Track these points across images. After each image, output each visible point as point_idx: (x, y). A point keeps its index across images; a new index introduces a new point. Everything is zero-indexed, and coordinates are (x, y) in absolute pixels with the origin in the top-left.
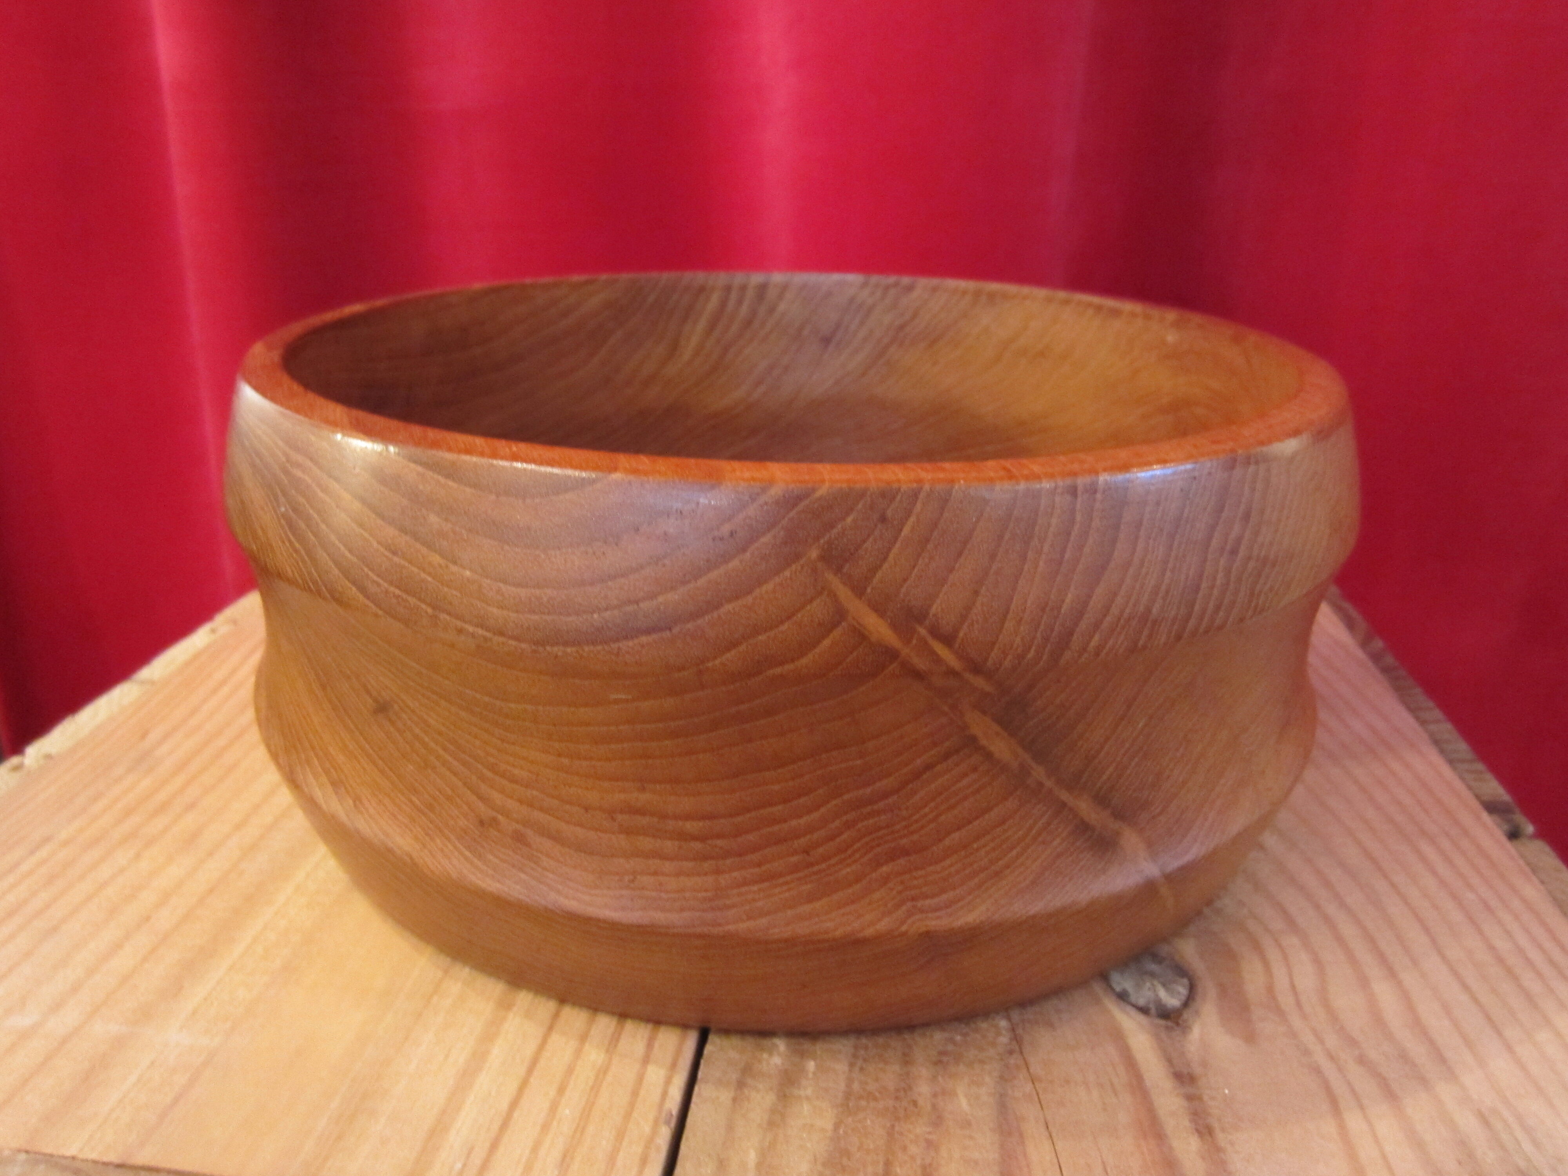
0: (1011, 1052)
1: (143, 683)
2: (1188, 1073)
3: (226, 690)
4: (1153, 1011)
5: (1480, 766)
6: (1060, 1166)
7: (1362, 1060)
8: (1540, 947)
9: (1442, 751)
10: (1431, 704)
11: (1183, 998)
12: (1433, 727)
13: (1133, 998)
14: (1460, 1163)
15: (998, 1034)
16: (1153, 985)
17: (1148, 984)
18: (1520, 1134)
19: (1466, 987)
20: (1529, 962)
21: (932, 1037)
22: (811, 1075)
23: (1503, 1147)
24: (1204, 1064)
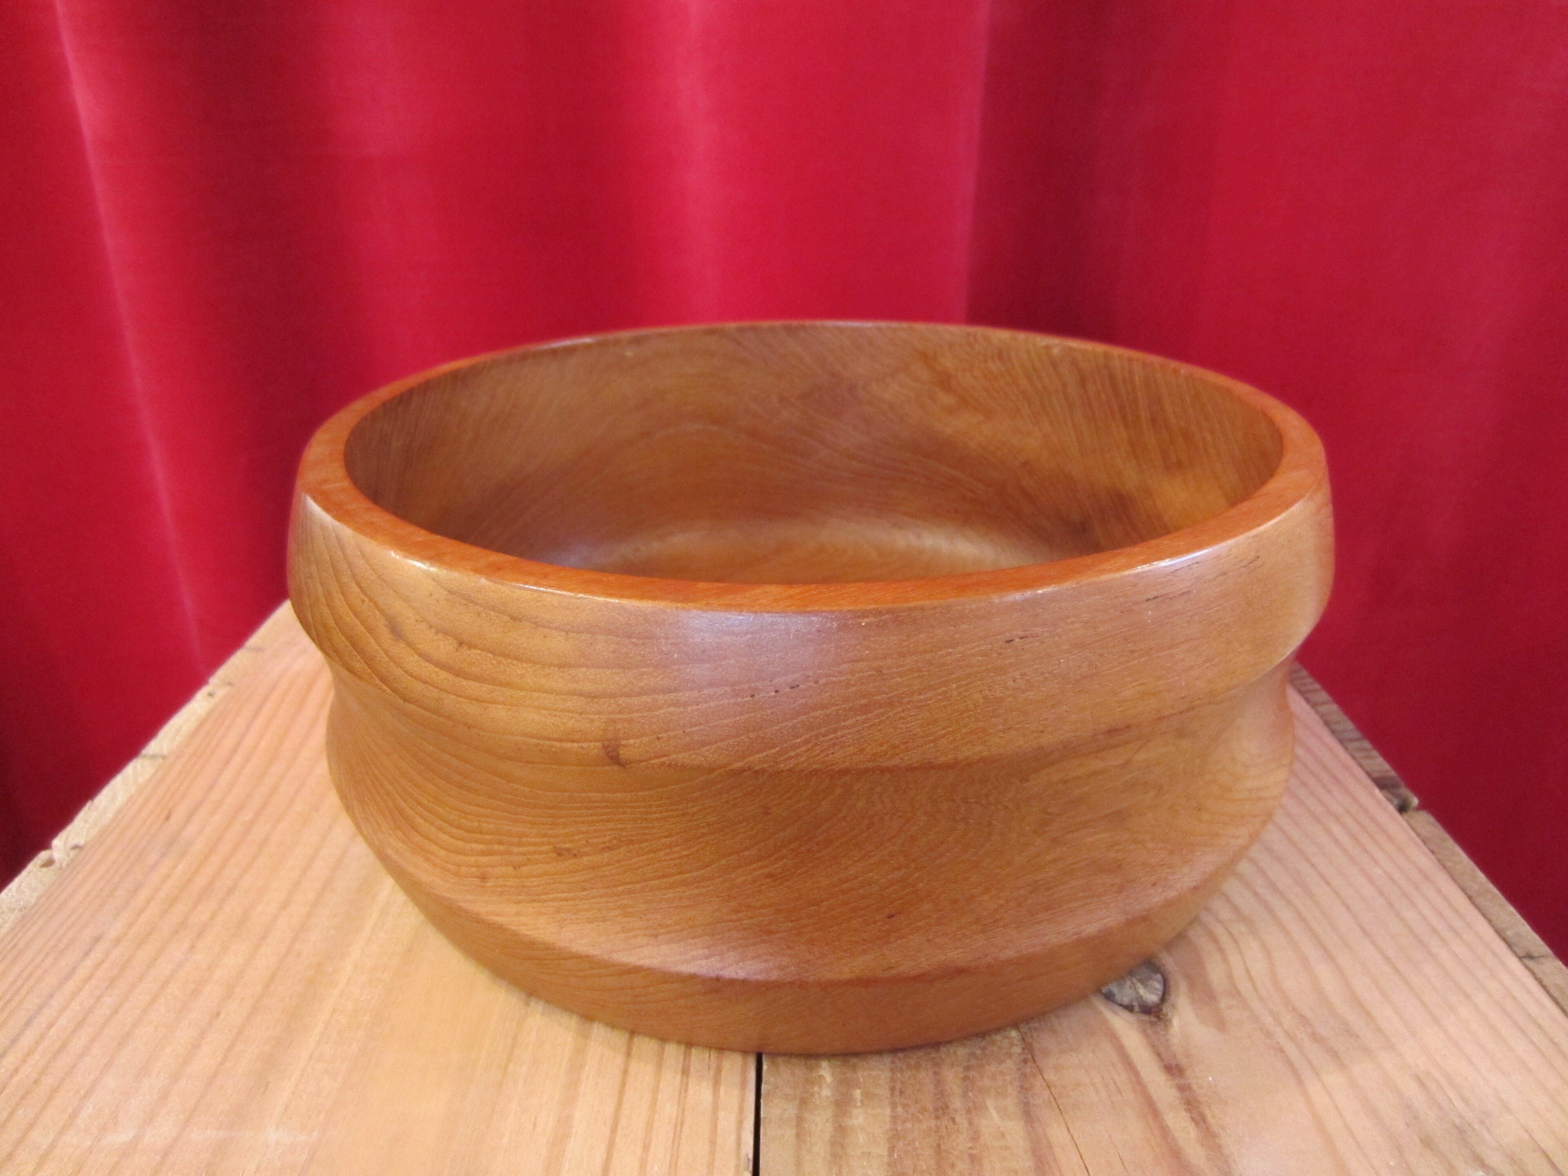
0: (1025, 1061)
1: (153, 757)
2: (1176, 1065)
3: (238, 759)
4: (1137, 1009)
5: (1367, 744)
6: (1086, 1167)
7: (1315, 1037)
8: (1440, 914)
9: (1333, 732)
10: (1317, 686)
11: (1160, 993)
12: (1321, 709)
13: (1118, 997)
14: (1408, 1126)
15: (1012, 1045)
16: (1132, 983)
17: (1128, 983)
18: (1452, 1095)
19: (1388, 960)
20: (1434, 931)
21: (955, 1053)
22: (859, 1104)
23: (1440, 1108)
24: (1188, 1055)
